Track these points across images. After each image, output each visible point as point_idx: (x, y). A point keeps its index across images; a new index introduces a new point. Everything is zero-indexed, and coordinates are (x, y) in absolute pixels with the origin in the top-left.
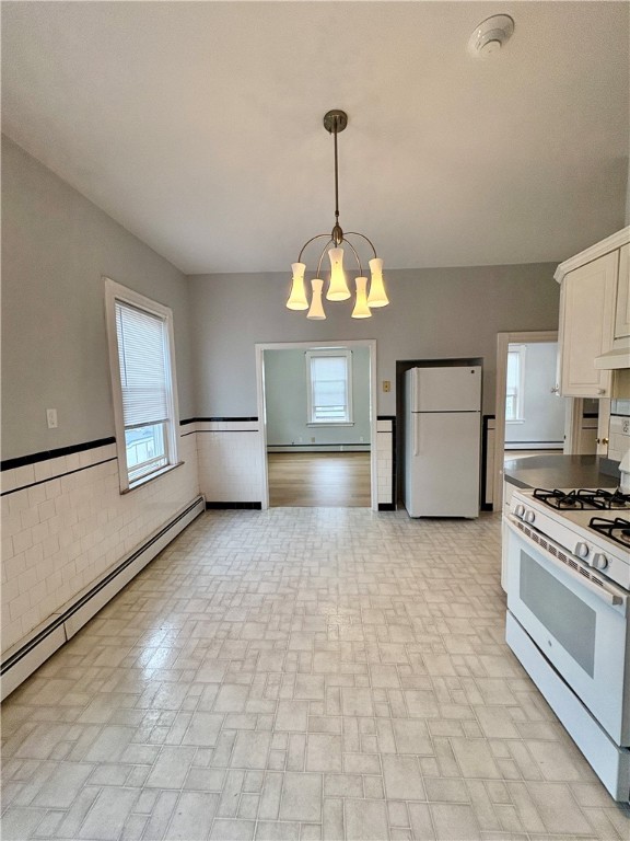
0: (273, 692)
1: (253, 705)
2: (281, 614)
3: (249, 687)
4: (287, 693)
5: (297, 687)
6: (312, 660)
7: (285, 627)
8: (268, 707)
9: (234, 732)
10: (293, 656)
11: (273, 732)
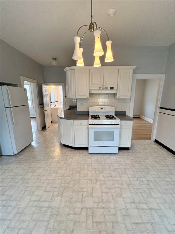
0: (113, 211)
1: (120, 219)
2: (69, 214)
3: (113, 223)
4: (112, 205)
5: (109, 202)
6: (96, 197)
7: (78, 211)
8: (119, 213)
9: (133, 224)
10: (95, 205)
11: (126, 209)
